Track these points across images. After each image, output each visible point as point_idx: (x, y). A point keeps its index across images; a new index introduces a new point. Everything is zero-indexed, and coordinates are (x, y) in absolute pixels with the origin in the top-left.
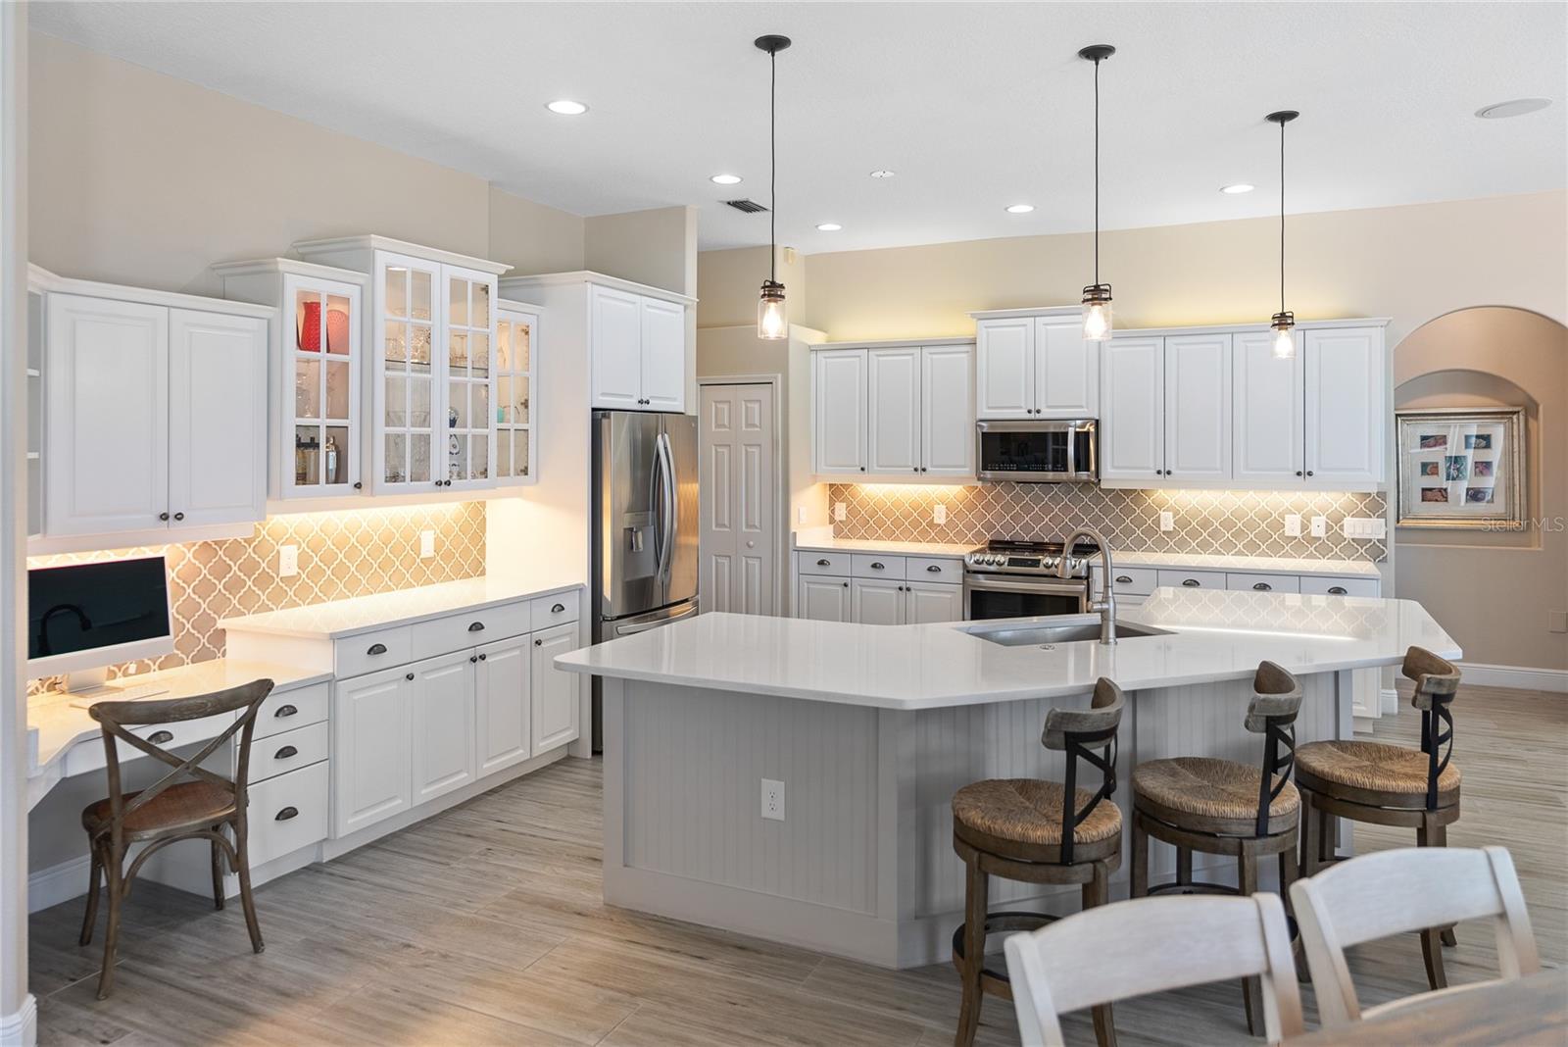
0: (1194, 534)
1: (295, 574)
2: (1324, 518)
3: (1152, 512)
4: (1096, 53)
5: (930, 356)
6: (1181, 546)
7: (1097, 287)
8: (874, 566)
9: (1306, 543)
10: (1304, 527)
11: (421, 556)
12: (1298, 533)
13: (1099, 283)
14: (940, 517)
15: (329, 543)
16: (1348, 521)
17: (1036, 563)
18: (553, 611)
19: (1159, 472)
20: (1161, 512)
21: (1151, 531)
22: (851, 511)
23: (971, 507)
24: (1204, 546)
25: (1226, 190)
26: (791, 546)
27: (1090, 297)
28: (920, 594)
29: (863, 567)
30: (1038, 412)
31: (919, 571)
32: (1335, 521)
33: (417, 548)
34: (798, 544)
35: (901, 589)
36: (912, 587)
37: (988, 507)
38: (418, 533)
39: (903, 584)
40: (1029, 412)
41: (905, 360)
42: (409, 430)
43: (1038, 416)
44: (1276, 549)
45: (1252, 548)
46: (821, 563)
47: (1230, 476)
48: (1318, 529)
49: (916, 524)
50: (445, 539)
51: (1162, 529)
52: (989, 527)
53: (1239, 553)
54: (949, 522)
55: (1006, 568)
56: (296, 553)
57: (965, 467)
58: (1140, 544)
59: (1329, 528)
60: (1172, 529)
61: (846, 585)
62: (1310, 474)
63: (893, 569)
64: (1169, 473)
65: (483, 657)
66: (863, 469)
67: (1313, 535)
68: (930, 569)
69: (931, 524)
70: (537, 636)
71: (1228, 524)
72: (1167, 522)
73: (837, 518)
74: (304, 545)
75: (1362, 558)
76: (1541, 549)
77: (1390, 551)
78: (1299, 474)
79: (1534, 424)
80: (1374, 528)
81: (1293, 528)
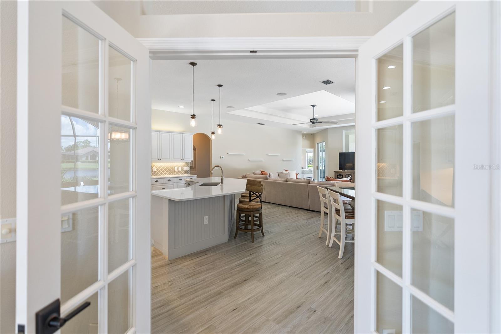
0: (159, 172)
6: (157, 174)
9: (178, 172)
10: (178, 169)
12: (177, 170)
16: (184, 167)
19: (159, 159)
20: (154, 168)
24: (161, 174)
32: (182, 168)
44: (173, 173)
45: (170, 173)
47: (171, 159)
48: (180, 169)
51: (154, 171)
53: (167, 175)
59: (181, 169)
64: (160, 159)
71: (165, 169)
75: (186, 174)
76: (196, 171)
77: (190, 172)
78: (182, 159)
79: (195, 152)
80: (188, 168)
81: (176, 169)
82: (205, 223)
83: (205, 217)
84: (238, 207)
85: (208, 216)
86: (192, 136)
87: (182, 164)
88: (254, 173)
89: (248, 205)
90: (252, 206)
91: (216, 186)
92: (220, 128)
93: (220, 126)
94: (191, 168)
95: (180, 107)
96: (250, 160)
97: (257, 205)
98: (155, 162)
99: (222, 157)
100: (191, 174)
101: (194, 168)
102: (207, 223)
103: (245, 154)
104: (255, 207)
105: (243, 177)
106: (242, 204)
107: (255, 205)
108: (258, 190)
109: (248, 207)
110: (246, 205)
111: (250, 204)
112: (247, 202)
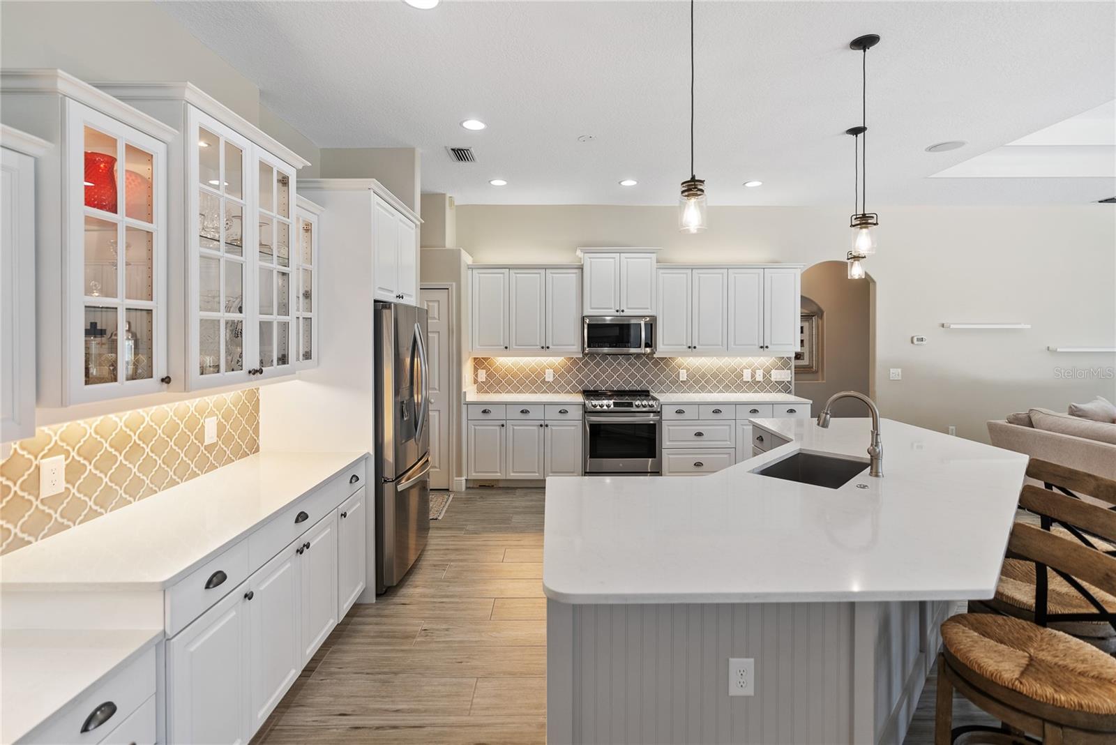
0: (697, 382)
1: (63, 490)
2: (762, 370)
3: (676, 371)
4: (864, 43)
5: (551, 275)
6: (690, 389)
7: (864, 215)
8: (522, 412)
9: (754, 385)
10: (753, 376)
11: (205, 444)
12: (750, 380)
13: (866, 213)
14: (549, 377)
15: (106, 445)
16: (773, 372)
17: (630, 405)
18: (351, 482)
19: (689, 347)
20: (680, 370)
21: (675, 382)
22: (490, 375)
23: (569, 370)
24: (703, 389)
25: (747, 185)
26: (463, 402)
27: (858, 222)
28: (553, 428)
29: (515, 413)
30: (623, 311)
31: (553, 413)
32: (767, 373)
33: (200, 436)
34: (467, 400)
35: (541, 426)
36: (549, 424)
37: (580, 370)
38: (202, 421)
39: (542, 422)
40: (617, 311)
41: (535, 277)
42: (223, 316)
43: (622, 314)
44: (739, 388)
45: (727, 388)
46: (484, 412)
47: (726, 348)
48: (759, 377)
49: (533, 382)
50: (226, 423)
51: (681, 380)
52: (581, 382)
53: (721, 392)
54: (555, 380)
55: (613, 408)
56: (64, 464)
57: (574, 345)
58: (669, 390)
59: (764, 376)
60: (685, 380)
61: (503, 426)
62: (767, 347)
63: (536, 413)
64: (695, 347)
65: (308, 546)
66: (506, 348)
67: (757, 380)
68: (560, 412)
69: (544, 382)
70: (342, 509)
71: (715, 376)
72: (683, 376)
73: (480, 380)
74: (73, 454)
75: (780, 391)
76: (824, 382)
77: (792, 387)
78: (762, 347)
79: (820, 322)
80: (786, 375)
81: (747, 376)
82: (734, 690)
83: (731, 660)
85: (752, 660)
86: (798, 273)
87: (765, 360)
89: (1021, 658)
92: (864, 231)
93: (864, 221)
94: (799, 371)
96: (1054, 351)
97: (1102, 680)
98: (683, 354)
99: (922, 340)
100: (795, 395)
101: (817, 372)
102: (749, 691)
103: (1029, 326)
104: (1085, 702)
105: (1015, 420)
106: (976, 634)
107: (1081, 667)
108: (1107, 575)
109: (1017, 682)
110: (1005, 644)
111: (1035, 645)
112: (1019, 621)
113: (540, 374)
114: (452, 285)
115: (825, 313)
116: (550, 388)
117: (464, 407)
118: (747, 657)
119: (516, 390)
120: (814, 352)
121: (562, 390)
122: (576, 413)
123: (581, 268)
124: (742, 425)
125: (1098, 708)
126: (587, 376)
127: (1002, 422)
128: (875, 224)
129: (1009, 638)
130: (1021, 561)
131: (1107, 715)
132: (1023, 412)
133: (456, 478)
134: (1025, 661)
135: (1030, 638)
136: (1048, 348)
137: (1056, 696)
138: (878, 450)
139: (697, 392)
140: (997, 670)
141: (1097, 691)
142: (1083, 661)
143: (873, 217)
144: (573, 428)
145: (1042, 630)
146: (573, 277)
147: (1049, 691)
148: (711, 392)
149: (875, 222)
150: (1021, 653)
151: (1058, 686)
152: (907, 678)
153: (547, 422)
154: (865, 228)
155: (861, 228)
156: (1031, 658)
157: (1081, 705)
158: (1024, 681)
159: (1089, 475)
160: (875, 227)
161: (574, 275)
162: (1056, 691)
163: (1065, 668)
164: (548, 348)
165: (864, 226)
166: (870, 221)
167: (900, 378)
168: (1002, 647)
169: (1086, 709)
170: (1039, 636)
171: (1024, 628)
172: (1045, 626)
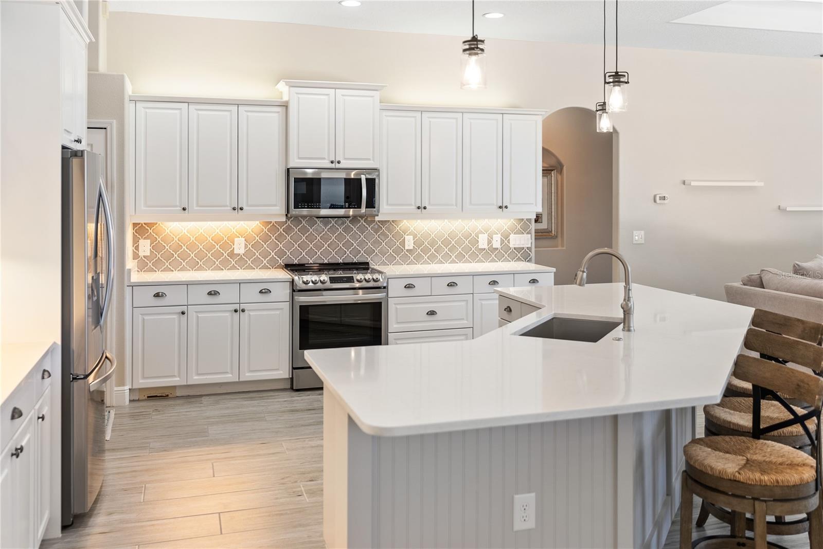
0: (426, 251)
2: (499, 235)
3: (400, 236)
5: (245, 113)
6: (418, 259)
7: (617, 73)
8: (210, 293)
9: (491, 253)
10: (489, 242)
12: (486, 246)
14: (239, 248)
16: (512, 237)
17: (350, 280)
18: (43, 378)
19: (419, 208)
20: (406, 236)
21: (398, 251)
22: (155, 247)
23: (266, 239)
24: (432, 258)
26: (126, 283)
27: (612, 80)
28: (252, 313)
29: (200, 296)
30: (339, 162)
31: (251, 294)
32: (506, 237)
34: (132, 281)
35: (236, 311)
36: (246, 309)
37: (280, 238)
39: (237, 306)
40: (332, 162)
41: (225, 116)
43: (338, 166)
44: (474, 257)
45: (461, 258)
46: (157, 295)
47: (461, 210)
48: (496, 244)
49: (218, 255)
51: (406, 248)
52: (281, 254)
53: (453, 262)
54: (248, 253)
55: (329, 285)
57: (275, 205)
58: (391, 260)
59: (502, 242)
60: (412, 248)
61: (183, 313)
62: (506, 207)
63: (228, 295)
64: (425, 208)
66: (184, 209)
67: (494, 247)
68: (261, 292)
69: (232, 254)
71: (446, 242)
72: (409, 244)
73: (141, 254)
75: (519, 259)
76: (564, 248)
77: (533, 255)
78: (500, 207)
79: (559, 177)
80: (526, 241)
81: (483, 243)
82: (518, 525)
83: (516, 497)
84: (687, 463)
85: (533, 495)
86: (539, 120)
87: (503, 223)
88: (798, 270)
89: (741, 460)
90: (764, 467)
91: (595, 341)
92: (617, 88)
93: (617, 78)
94: (540, 235)
95: (487, 16)
96: (785, 210)
97: (793, 465)
98: (410, 216)
99: (664, 198)
100: (536, 263)
101: (556, 237)
102: (531, 524)
103: (762, 184)
104: (780, 478)
105: (749, 282)
106: (710, 449)
107: (780, 460)
108: (798, 385)
109: (737, 474)
110: (730, 453)
111: (751, 452)
112: (740, 438)
113: (227, 244)
114: (111, 124)
115: (565, 168)
116: (241, 262)
117: (128, 291)
118: (529, 492)
119: (194, 266)
120: (553, 213)
121: (257, 264)
122: (283, 293)
123: (285, 106)
124: (480, 300)
125: (788, 481)
126: (289, 245)
127: (738, 284)
128: (626, 83)
129: (733, 450)
130: (745, 399)
131: (794, 486)
132: (755, 273)
133: (116, 389)
134: (744, 462)
135: (748, 448)
136: (779, 206)
137: (762, 478)
138: (630, 305)
139: (425, 262)
140: (723, 468)
141: (788, 471)
142: (782, 457)
143: (624, 76)
144: (278, 312)
145: (757, 441)
146: (274, 117)
147: (757, 475)
148: (442, 263)
149: (626, 81)
150: (741, 457)
151: (763, 472)
152: (657, 516)
153: (243, 306)
154: (619, 86)
155: (614, 86)
156: (748, 460)
157: (778, 482)
158: (742, 472)
159: (798, 320)
160: (626, 85)
161: (276, 115)
162: (762, 474)
163: (770, 462)
164: (241, 209)
165: (616, 84)
166: (622, 80)
167: (643, 242)
168: (728, 455)
169: (781, 484)
170: (754, 446)
171: (744, 442)
172: (759, 438)
